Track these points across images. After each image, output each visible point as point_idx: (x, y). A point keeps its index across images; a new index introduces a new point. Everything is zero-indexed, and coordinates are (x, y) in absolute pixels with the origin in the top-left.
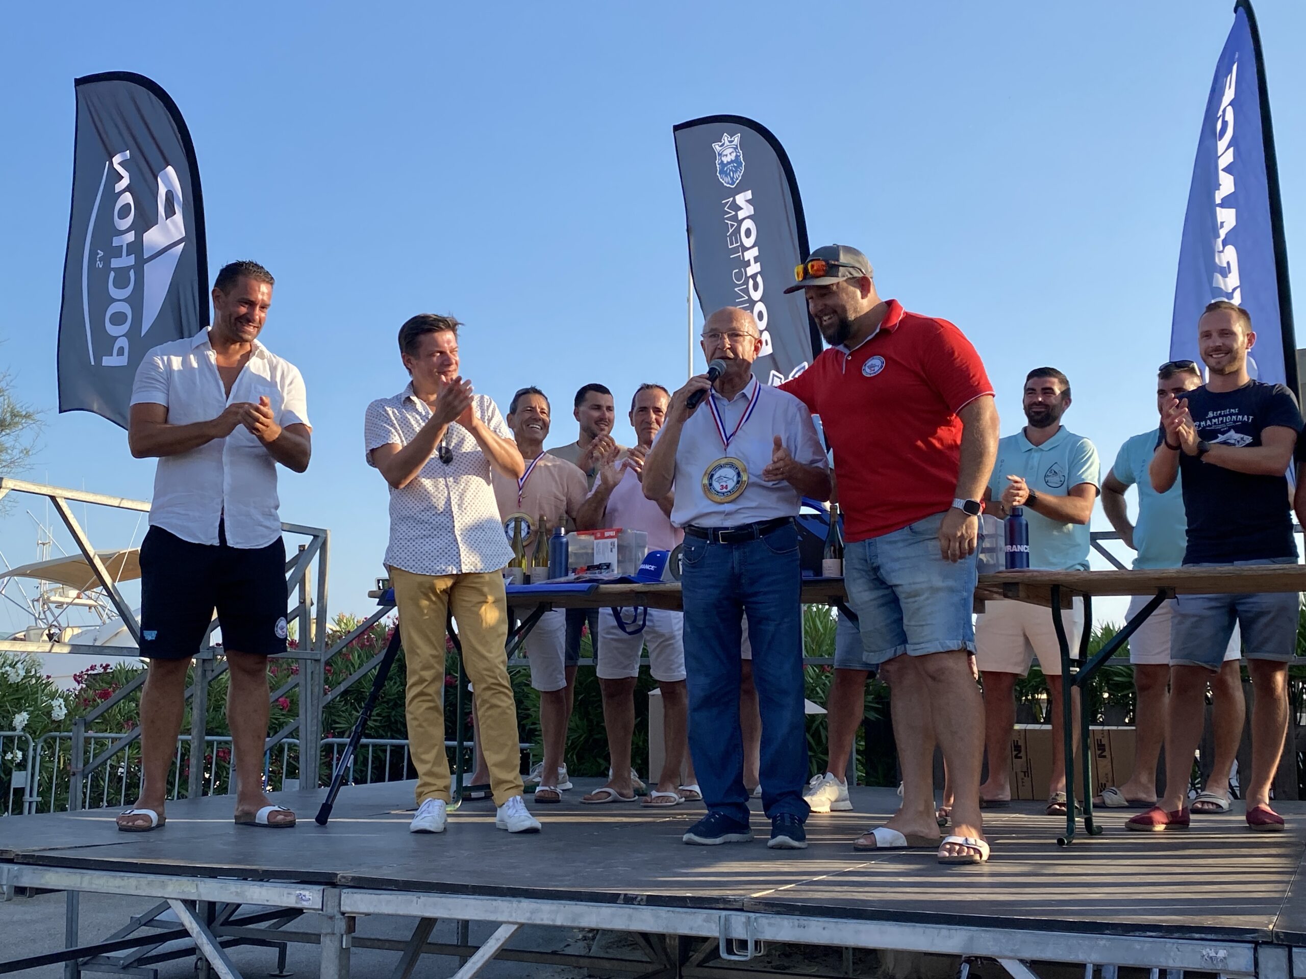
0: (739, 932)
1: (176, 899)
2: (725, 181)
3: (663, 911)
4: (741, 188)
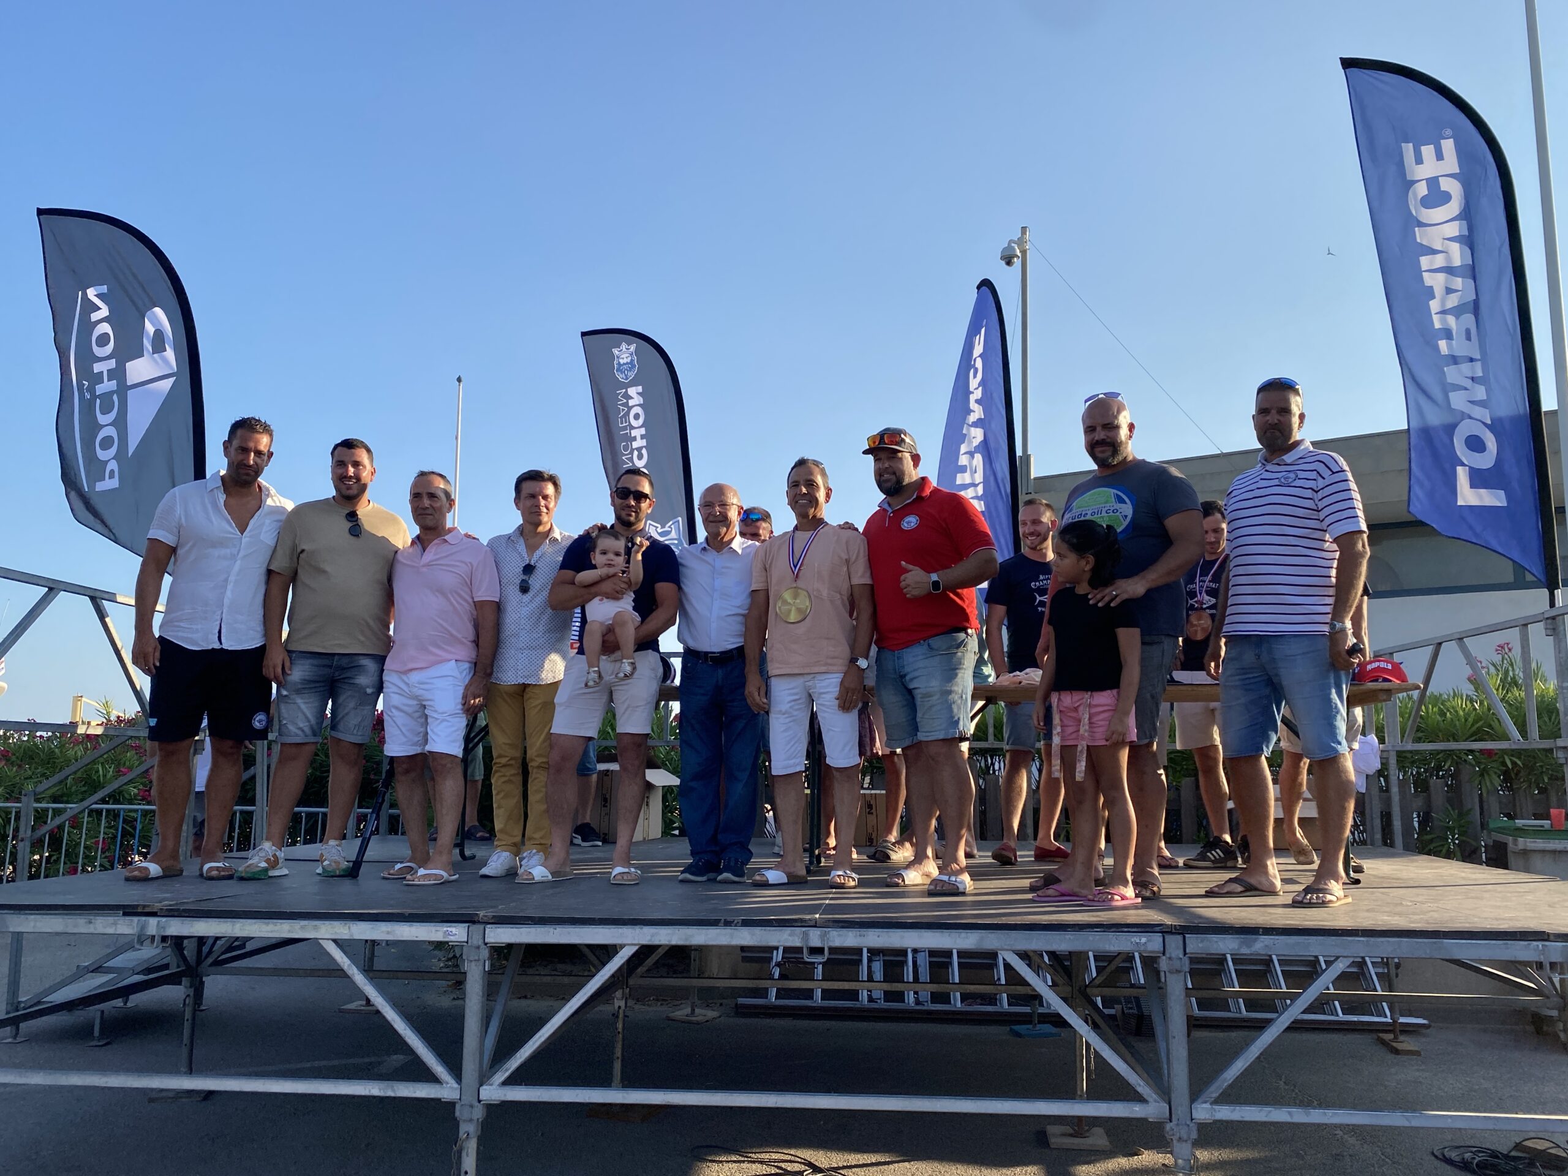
0: (815, 942)
1: (328, 939)
2: (620, 377)
3: (757, 930)
4: (633, 383)
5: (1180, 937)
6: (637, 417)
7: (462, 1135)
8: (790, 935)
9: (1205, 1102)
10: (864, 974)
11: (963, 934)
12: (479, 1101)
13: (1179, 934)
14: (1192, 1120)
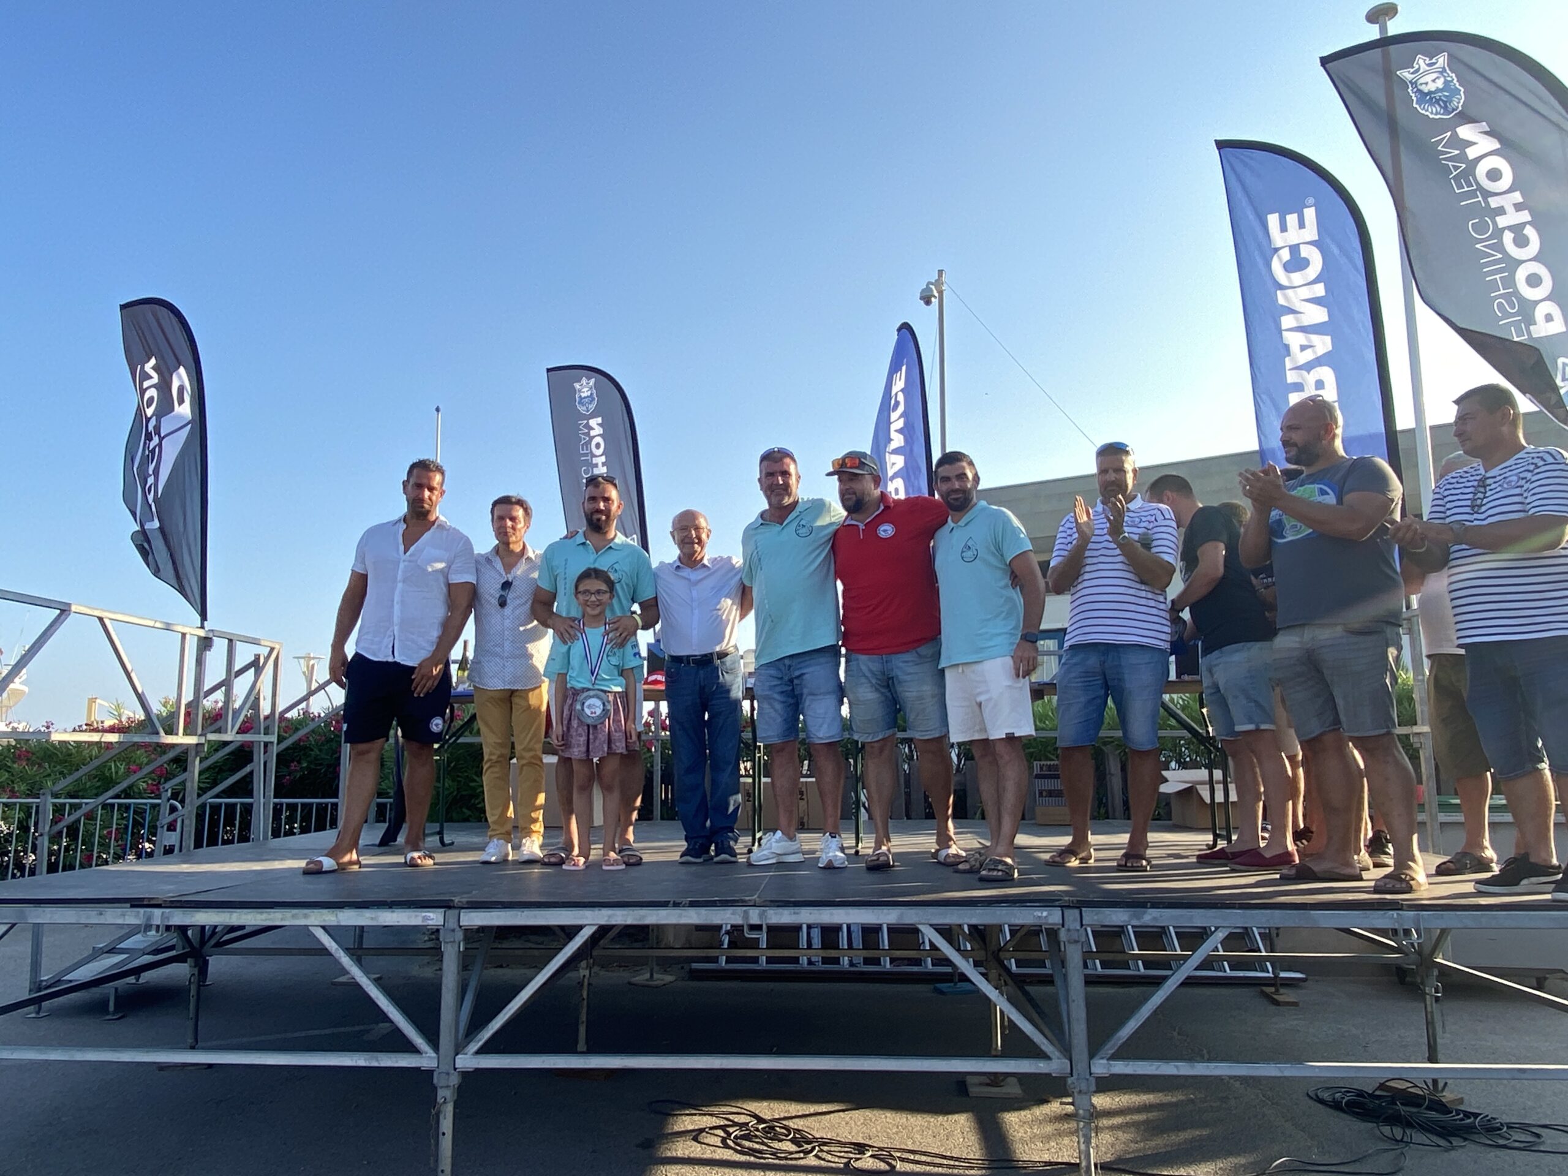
0: (755, 920)
1: (317, 926)
2: (582, 409)
3: (703, 911)
4: (593, 416)
5: (1077, 911)
6: (598, 446)
7: (440, 1100)
8: (732, 914)
9: (1102, 1058)
10: (803, 943)
11: (886, 910)
12: (455, 1069)
13: (1077, 908)
14: (1091, 1074)
